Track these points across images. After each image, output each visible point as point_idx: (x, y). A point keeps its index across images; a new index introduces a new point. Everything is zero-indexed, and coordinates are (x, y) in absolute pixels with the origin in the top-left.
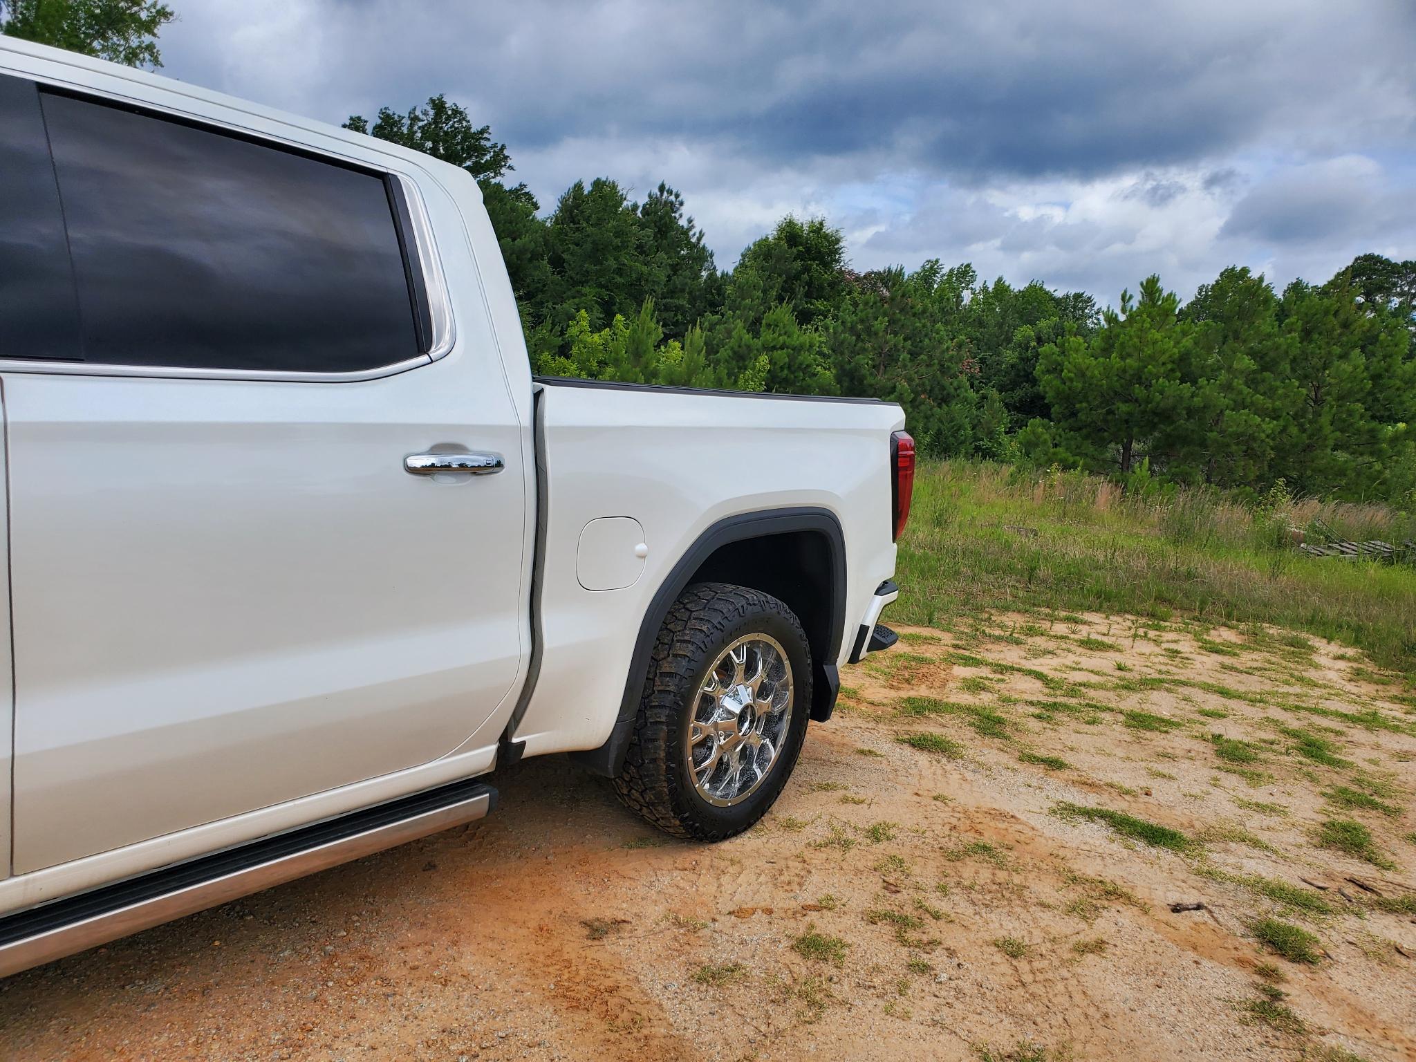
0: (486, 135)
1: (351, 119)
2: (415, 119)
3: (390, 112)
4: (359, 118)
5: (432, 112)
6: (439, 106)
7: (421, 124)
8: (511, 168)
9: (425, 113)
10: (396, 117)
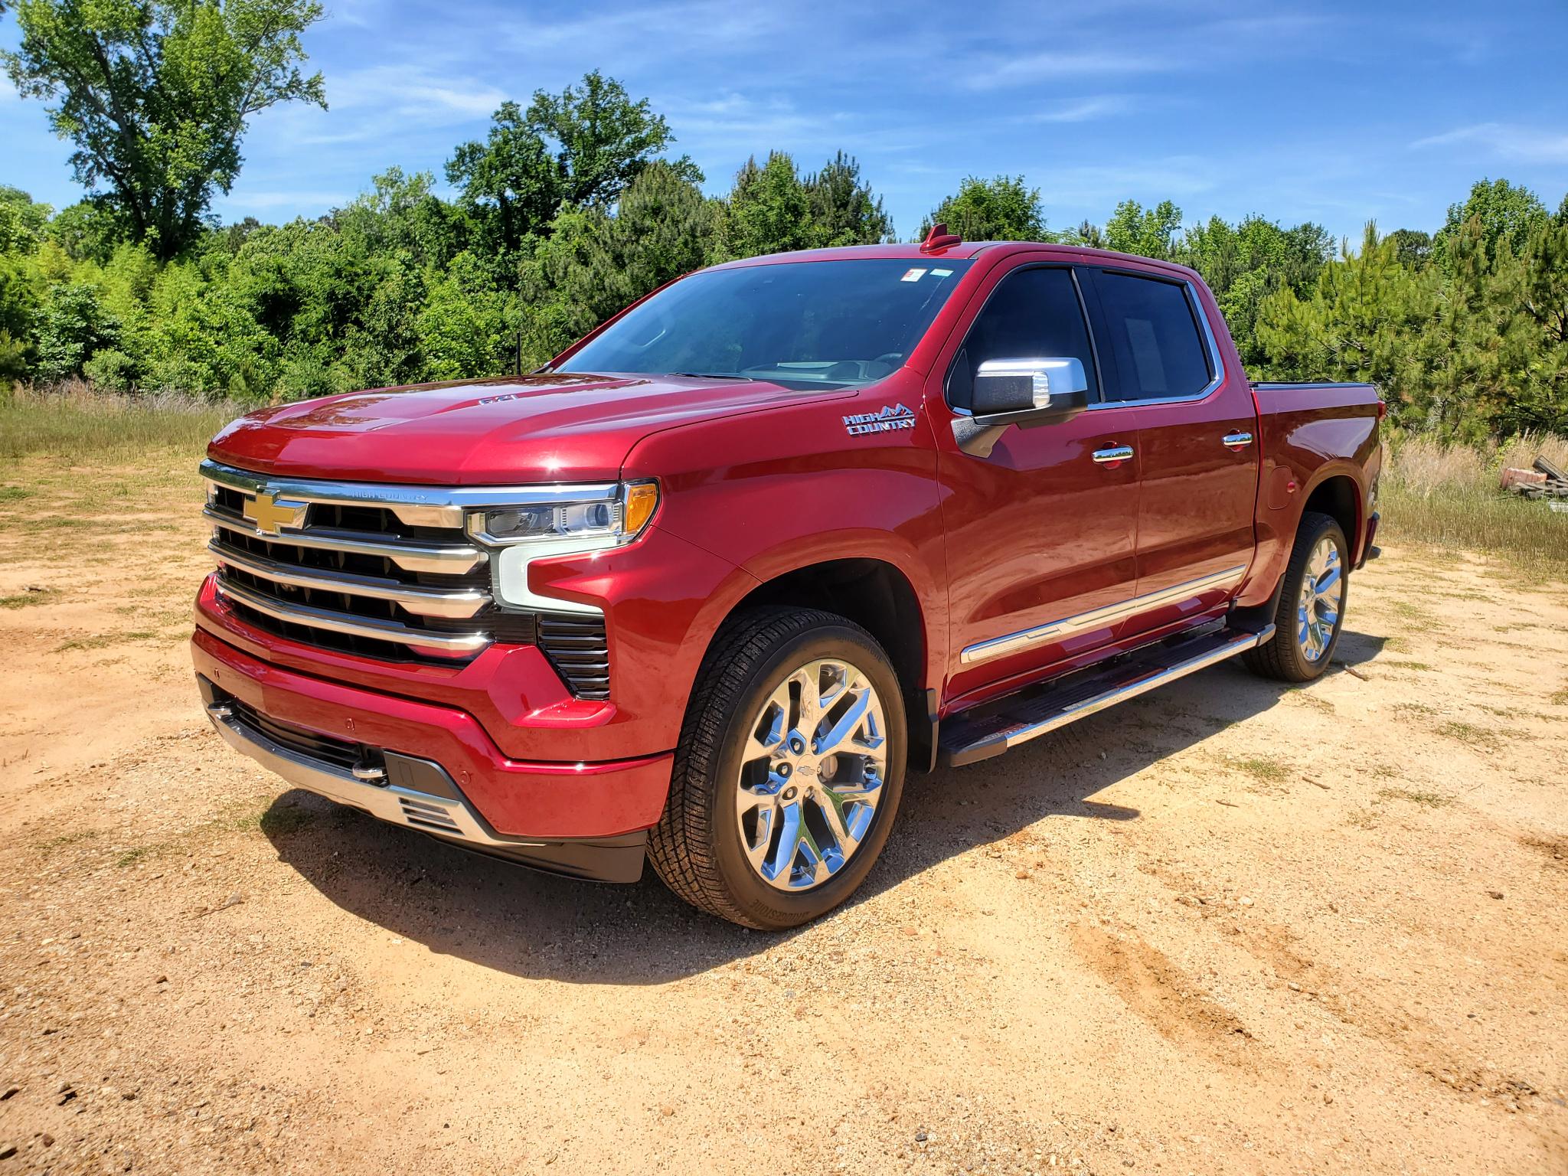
0: (645, 108)
1: (503, 105)
2: (569, 98)
3: (544, 94)
4: (511, 103)
5: (587, 90)
6: (594, 84)
7: (577, 102)
8: (672, 139)
9: (580, 91)
10: (551, 99)
